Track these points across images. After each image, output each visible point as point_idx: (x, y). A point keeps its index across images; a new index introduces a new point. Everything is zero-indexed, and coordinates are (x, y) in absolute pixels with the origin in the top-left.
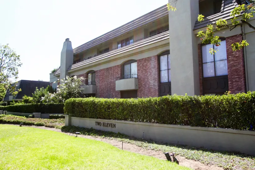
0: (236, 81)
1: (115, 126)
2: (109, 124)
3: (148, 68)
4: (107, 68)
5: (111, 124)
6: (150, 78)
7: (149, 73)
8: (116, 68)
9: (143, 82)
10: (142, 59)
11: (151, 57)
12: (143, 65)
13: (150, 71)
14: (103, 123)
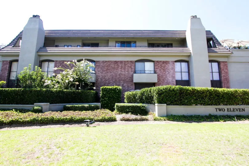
0: (226, 84)
1: (244, 111)
2: (236, 109)
3: (166, 68)
4: (116, 61)
5: (239, 109)
6: (168, 75)
7: (167, 72)
8: (129, 63)
9: (161, 78)
10: (160, 61)
11: (169, 62)
12: (161, 65)
13: (168, 71)
14: (227, 109)
